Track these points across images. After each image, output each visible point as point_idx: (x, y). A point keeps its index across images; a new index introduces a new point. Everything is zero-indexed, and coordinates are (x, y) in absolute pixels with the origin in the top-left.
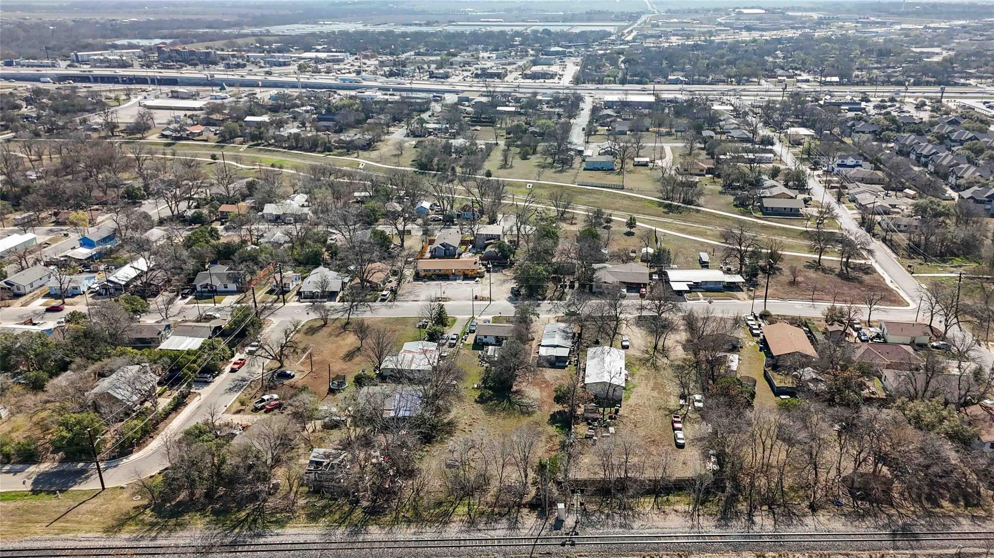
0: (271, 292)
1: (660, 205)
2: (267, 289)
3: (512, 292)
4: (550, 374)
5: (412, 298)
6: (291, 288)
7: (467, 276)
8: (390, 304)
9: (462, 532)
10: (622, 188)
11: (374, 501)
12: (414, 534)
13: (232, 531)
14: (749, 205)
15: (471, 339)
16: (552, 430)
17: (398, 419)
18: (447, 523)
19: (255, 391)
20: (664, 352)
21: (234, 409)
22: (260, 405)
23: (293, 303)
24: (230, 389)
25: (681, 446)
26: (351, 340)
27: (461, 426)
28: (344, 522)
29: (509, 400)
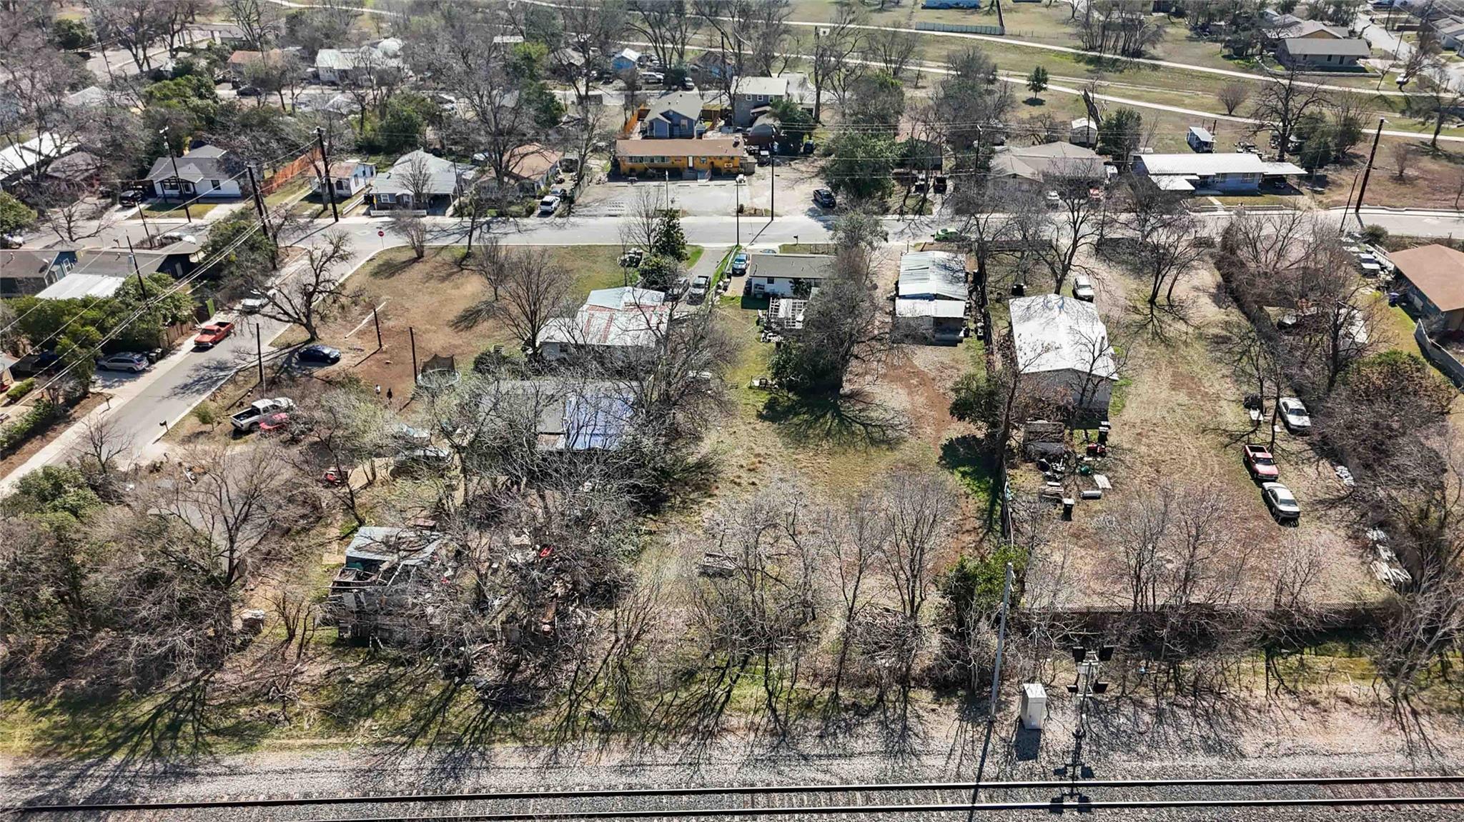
0: (313, 198)
1: (1079, 58)
2: (306, 191)
3: (815, 200)
4: (925, 358)
5: (606, 210)
6: (354, 190)
7: (719, 172)
8: (559, 220)
9: (753, 762)
10: (1002, 34)
11: (512, 669)
12: (621, 769)
13: (105, 759)
14: (1253, 55)
15: (737, 287)
16: (954, 480)
17: (575, 454)
18: (711, 734)
19: (242, 392)
20: (1174, 309)
21: (185, 432)
22: (246, 422)
23: (354, 219)
24: (186, 387)
25: (1289, 520)
26: (472, 288)
27: (729, 473)
28: (424, 730)
29: (838, 414)
